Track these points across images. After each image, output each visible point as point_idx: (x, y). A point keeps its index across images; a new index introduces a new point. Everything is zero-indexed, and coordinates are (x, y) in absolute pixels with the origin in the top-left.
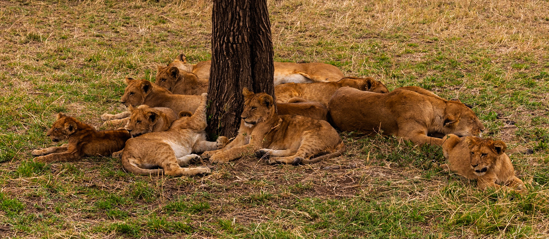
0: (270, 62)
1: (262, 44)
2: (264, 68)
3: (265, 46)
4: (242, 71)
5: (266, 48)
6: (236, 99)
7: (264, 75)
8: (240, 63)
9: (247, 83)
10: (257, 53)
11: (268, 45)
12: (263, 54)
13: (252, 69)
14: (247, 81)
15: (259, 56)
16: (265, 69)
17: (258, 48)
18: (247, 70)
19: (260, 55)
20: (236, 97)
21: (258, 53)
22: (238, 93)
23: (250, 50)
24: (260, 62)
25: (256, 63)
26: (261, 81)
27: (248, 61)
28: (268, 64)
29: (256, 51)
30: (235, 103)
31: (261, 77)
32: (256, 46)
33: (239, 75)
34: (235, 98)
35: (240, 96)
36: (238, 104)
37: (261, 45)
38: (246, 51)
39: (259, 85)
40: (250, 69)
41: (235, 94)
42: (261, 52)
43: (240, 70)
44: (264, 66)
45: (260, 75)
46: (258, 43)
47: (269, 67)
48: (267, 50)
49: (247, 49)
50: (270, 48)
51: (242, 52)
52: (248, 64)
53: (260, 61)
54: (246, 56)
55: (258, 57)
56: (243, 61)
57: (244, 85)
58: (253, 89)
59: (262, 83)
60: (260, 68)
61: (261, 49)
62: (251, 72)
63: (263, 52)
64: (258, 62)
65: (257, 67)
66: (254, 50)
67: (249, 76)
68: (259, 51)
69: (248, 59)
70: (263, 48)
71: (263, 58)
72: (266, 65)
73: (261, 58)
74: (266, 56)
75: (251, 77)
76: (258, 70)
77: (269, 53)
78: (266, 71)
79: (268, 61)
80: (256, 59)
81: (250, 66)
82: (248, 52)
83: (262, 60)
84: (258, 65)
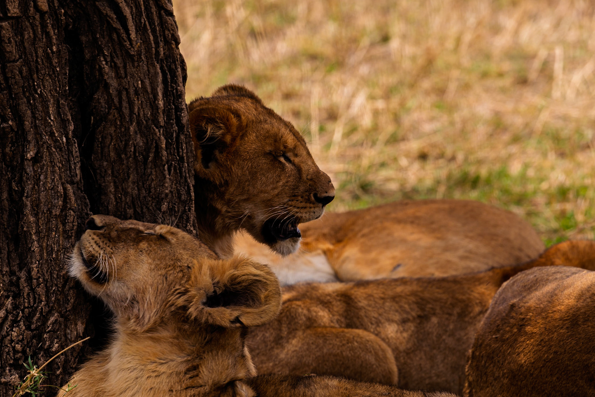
0: (168, 112)
1: (122, 19)
2: (140, 141)
3: (141, 29)
4: (36, 160)
5: (146, 41)
6: (15, 307)
8: (19, 118)
9: (63, 218)
10: (101, 69)
11: (152, 23)
12: (131, 69)
13: (85, 153)
14: (64, 208)
15: (114, 83)
16: (147, 150)
17: (103, 42)
18: (57, 156)
19: (118, 76)
20: (17, 296)
21: (107, 68)
22: (23, 275)
23: (65, 55)
24: (122, 116)
25: (104, 118)
26: (130, 212)
27: (58, 106)
28: (162, 120)
30: (15, 322)
31: (132, 189)
33: (20, 182)
34: (9, 303)
35: (32, 290)
36: (28, 328)
37: (117, 25)
38: (48, 58)
40: (75, 148)
41: (11, 283)
42: (119, 62)
43: (23, 158)
44: (143, 135)
45: (125, 180)
46: (104, 18)
47: (168, 136)
48: (148, 50)
49: (50, 44)
50: (167, 42)
51: (26, 63)
52: (64, 123)
53: (119, 109)
54: (48, 82)
55: (107, 86)
56: (33, 109)
57: (49, 230)
60: (122, 145)
61: (122, 46)
62: (79, 165)
63: (131, 57)
64: (109, 113)
65: (108, 141)
66: (88, 56)
67: (72, 183)
68: (112, 61)
69: (62, 101)
70: (131, 44)
71: (132, 91)
72: (148, 127)
73: (124, 93)
74: (147, 82)
75: (79, 188)
76: (112, 154)
77: (158, 66)
78: (152, 155)
79: (157, 108)
80: (100, 97)
81: (73, 132)
82: (59, 62)
83: (131, 104)
84: (113, 129)
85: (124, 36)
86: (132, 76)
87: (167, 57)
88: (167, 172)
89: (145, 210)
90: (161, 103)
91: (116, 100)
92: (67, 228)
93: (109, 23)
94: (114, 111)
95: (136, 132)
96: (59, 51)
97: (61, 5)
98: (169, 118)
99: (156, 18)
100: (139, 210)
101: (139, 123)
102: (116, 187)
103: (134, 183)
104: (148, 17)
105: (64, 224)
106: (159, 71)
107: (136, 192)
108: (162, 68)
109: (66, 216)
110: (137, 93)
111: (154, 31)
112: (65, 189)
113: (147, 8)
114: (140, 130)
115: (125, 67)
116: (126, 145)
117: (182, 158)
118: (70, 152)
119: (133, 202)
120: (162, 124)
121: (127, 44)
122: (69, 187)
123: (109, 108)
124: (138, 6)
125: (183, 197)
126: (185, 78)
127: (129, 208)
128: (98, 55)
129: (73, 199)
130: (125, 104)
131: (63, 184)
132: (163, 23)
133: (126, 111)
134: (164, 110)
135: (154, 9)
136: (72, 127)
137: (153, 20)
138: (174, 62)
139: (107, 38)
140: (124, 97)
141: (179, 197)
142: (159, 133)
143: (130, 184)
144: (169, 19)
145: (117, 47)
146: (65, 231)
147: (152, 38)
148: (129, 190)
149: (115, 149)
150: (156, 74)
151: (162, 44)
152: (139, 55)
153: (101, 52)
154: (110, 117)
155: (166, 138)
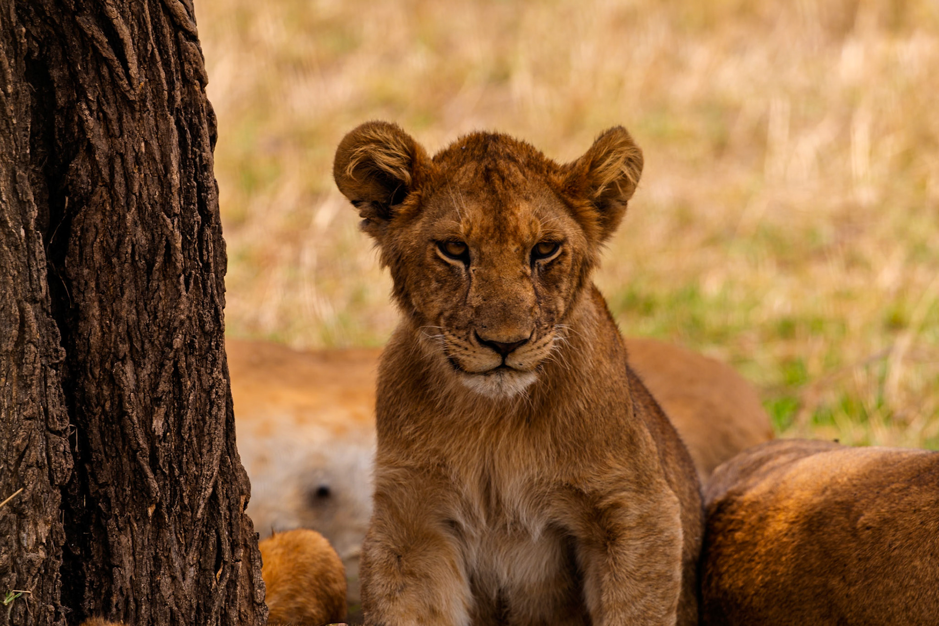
0: (186, 192)
1: (117, 45)
2: (141, 237)
3: (147, 61)
5: (153, 80)
7: (145, 294)
9: (18, 357)
10: (81, 122)
11: (163, 51)
12: (129, 123)
14: (20, 341)
15: (102, 145)
16: (153, 251)
17: (86, 79)
18: (11, 258)
19: (109, 134)
21: (91, 122)
23: (27, 100)
24: (114, 197)
25: (85, 199)
26: (124, 348)
27: (14, 180)
28: (176, 204)
29: (71, 106)
31: (128, 313)
32: (72, 66)
37: (108, 53)
39: (113, 381)
40: (39, 247)
42: (111, 112)
44: (146, 227)
45: (117, 298)
46: (87, 42)
47: (186, 230)
48: (157, 94)
49: (2, 81)
50: (186, 82)
52: (22, 205)
53: (110, 186)
55: (91, 150)
58: (73, 413)
59: (137, 365)
60: (113, 243)
61: (115, 85)
62: (44, 273)
63: (130, 104)
64: (93, 192)
65: (90, 236)
66: (61, 102)
67: (34, 301)
68: (100, 109)
69: (20, 172)
70: (130, 84)
71: (130, 158)
72: (154, 216)
73: (118, 160)
74: (155, 144)
75: (44, 310)
76: (97, 257)
77: (172, 120)
78: (159, 260)
79: (170, 186)
80: (80, 166)
81: (37, 220)
82: (16, 110)
83: (128, 178)
84: (99, 216)
85: (120, 71)
86: (132, 134)
87: (186, 106)
88: (182, 287)
89: (147, 346)
90: (176, 178)
91: (105, 172)
92: (25, 372)
93: (95, 49)
94: (101, 190)
95: (135, 223)
96: (16, 93)
97: (22, 21)
98: (188, 201)
99: (170, 44)
100: (138, 345)
101: (140, 209)
102: (102, 308)
103: (130, 302)
104: (158, 41)
105: (19, 366)
106: (174, 127)
107: (134, 317)
108: (178, 122)
109: (23, 353)
110: (138, 161)
111: (166, 64)
112: (22, 311)
113: (157, 28)
114: (142, 219)
115: (120, 119)
116: (120, 243)
117: (207, 266)
118: (31, 253)
119: (129, 333)
120: (177, 210)
121: (124, 83)
122: (29, 307)
123: (94, 184)
124: (142, 25)
125: (207, 327)
126: (213, 139)
127: (123, 341)
128: (78, 100)
129: (35, 326)
130: (119, 178)
131: (19, 302)
132: (180, 52)
133: (121, 190)
134: (181, 188)
135: (167, 30)
136: (35, 213)
137: (165, 46)
138: (198, 113)
139: (92, 74)
140: (118, 167)
141: (202, 327)
142: (172, 225)
143: (125, 304)
144: (190, 45)
145: (108, 88)
146: (20, 377)
147: (163, 75)
148: (123, 314)
149: (102, 249)
150: (169, 131)
151: (178, 85)
152: (143, 101)
153: (82, 94)
154: (96, 198)
155: (182, 234)
